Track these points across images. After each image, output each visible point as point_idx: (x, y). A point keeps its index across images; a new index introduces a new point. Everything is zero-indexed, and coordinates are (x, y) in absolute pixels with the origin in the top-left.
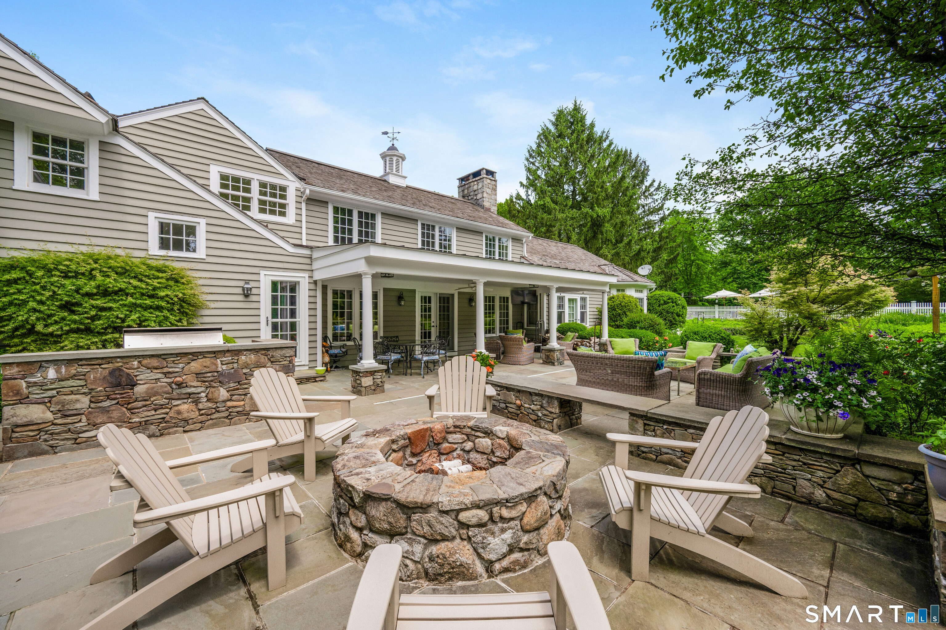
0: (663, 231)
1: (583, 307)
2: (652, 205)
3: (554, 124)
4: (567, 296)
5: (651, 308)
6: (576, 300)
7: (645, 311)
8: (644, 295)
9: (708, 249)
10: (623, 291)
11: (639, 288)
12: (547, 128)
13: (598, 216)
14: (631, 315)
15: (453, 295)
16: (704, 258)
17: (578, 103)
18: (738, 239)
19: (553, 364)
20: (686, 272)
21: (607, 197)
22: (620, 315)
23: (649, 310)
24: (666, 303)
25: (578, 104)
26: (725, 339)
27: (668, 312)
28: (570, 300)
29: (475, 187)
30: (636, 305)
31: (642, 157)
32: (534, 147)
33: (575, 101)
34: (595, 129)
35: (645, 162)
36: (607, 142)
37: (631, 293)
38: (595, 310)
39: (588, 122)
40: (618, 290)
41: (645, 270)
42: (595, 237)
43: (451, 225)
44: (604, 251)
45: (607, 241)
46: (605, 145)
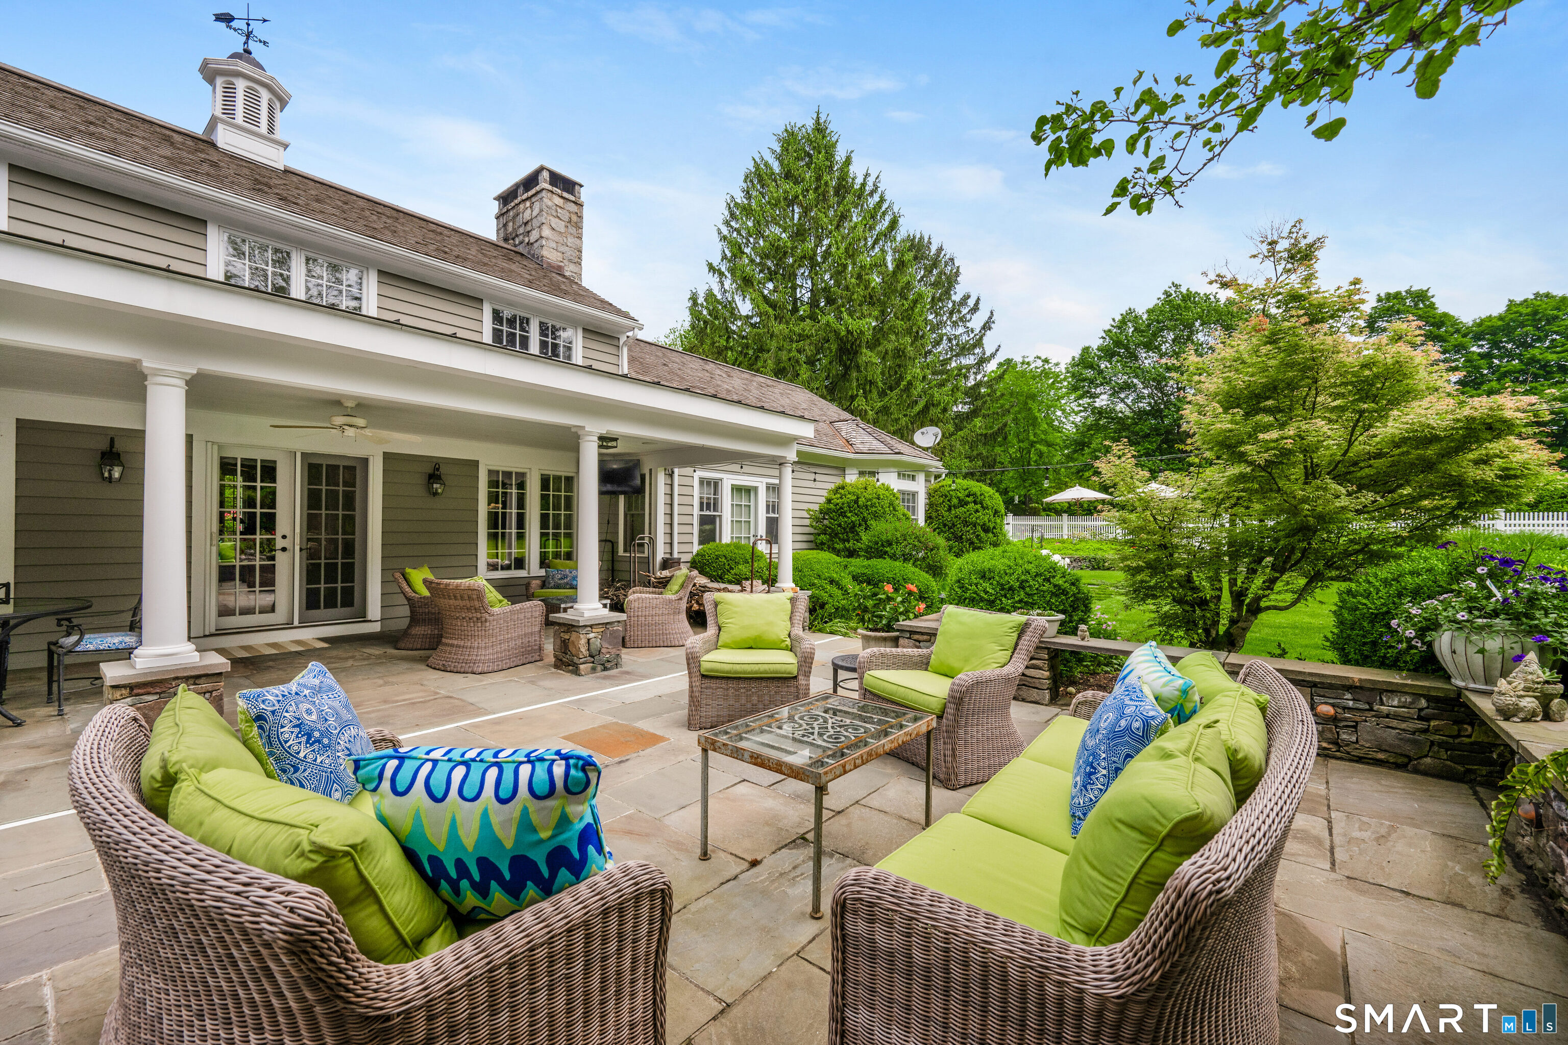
0: (978, 385)
1: (773, 507)
2: (965, 338)
3: (779, 158)
4: (729, 479)
5: (934, 514)
6: (756, 489)
7: (921, 522)
8: (919, 486)
9: (1056, 423)
10: (873, 474)
11: (907, 472)
12: (766, 164)
13: (848, 332)
14: (880, 528)
15: (365, 462)
16: (1050, 438)
17: (823, 118)
18: (1102, 401)
19: (576, 672)
20: (1021, 461)
21: (871, 300)
22: (854, 526)
23: (929, 518)
24: (962, 503)
25: (822, 121)
26: (1065, 592)
27: (966, 523)
28: (738, 490)
29: (527, 215)
30: (891, 504)
31: (949, 251)
32: (740, 198)
33: (818, 118)
34: (852, 168)
35: (952, 260)
36: (876, 198)
37: (891, 481)
38: (806, 515)
39: (840, 155)
40: (861, 473)
41: (927, 437)
42: (845, 376)
43: (363, 263)
44: (860, 402)
45: (867, 385)
46: (872, 201)
